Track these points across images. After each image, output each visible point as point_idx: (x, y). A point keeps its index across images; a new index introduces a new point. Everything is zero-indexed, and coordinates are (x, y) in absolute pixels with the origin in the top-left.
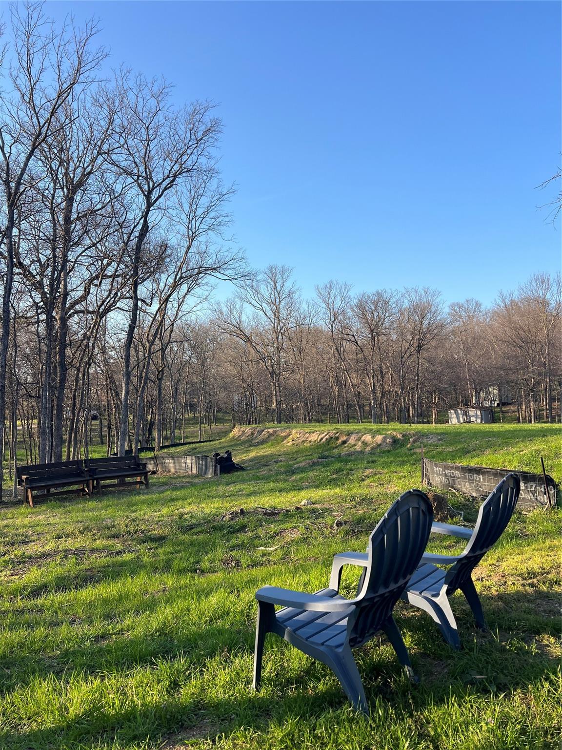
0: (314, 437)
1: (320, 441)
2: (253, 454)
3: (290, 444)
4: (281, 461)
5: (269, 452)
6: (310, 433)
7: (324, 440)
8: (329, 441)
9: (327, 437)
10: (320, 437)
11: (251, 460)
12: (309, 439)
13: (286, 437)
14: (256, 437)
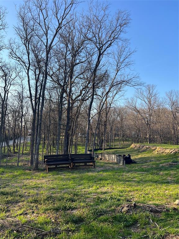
0: (167, 151)
1: (171, 153)
2: (140, 156)
3: (156, 153)
4: (153, 161)
5: (147, 156)
6: (165, 149)
7: (173, 152)
8: (175, 154)
9: (174, 151)
10: (171, 151)
11: (139, 159)
12: (165, 152)
13: (155, 150)
14: (141, 148)
